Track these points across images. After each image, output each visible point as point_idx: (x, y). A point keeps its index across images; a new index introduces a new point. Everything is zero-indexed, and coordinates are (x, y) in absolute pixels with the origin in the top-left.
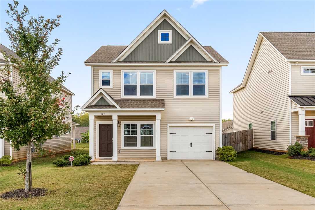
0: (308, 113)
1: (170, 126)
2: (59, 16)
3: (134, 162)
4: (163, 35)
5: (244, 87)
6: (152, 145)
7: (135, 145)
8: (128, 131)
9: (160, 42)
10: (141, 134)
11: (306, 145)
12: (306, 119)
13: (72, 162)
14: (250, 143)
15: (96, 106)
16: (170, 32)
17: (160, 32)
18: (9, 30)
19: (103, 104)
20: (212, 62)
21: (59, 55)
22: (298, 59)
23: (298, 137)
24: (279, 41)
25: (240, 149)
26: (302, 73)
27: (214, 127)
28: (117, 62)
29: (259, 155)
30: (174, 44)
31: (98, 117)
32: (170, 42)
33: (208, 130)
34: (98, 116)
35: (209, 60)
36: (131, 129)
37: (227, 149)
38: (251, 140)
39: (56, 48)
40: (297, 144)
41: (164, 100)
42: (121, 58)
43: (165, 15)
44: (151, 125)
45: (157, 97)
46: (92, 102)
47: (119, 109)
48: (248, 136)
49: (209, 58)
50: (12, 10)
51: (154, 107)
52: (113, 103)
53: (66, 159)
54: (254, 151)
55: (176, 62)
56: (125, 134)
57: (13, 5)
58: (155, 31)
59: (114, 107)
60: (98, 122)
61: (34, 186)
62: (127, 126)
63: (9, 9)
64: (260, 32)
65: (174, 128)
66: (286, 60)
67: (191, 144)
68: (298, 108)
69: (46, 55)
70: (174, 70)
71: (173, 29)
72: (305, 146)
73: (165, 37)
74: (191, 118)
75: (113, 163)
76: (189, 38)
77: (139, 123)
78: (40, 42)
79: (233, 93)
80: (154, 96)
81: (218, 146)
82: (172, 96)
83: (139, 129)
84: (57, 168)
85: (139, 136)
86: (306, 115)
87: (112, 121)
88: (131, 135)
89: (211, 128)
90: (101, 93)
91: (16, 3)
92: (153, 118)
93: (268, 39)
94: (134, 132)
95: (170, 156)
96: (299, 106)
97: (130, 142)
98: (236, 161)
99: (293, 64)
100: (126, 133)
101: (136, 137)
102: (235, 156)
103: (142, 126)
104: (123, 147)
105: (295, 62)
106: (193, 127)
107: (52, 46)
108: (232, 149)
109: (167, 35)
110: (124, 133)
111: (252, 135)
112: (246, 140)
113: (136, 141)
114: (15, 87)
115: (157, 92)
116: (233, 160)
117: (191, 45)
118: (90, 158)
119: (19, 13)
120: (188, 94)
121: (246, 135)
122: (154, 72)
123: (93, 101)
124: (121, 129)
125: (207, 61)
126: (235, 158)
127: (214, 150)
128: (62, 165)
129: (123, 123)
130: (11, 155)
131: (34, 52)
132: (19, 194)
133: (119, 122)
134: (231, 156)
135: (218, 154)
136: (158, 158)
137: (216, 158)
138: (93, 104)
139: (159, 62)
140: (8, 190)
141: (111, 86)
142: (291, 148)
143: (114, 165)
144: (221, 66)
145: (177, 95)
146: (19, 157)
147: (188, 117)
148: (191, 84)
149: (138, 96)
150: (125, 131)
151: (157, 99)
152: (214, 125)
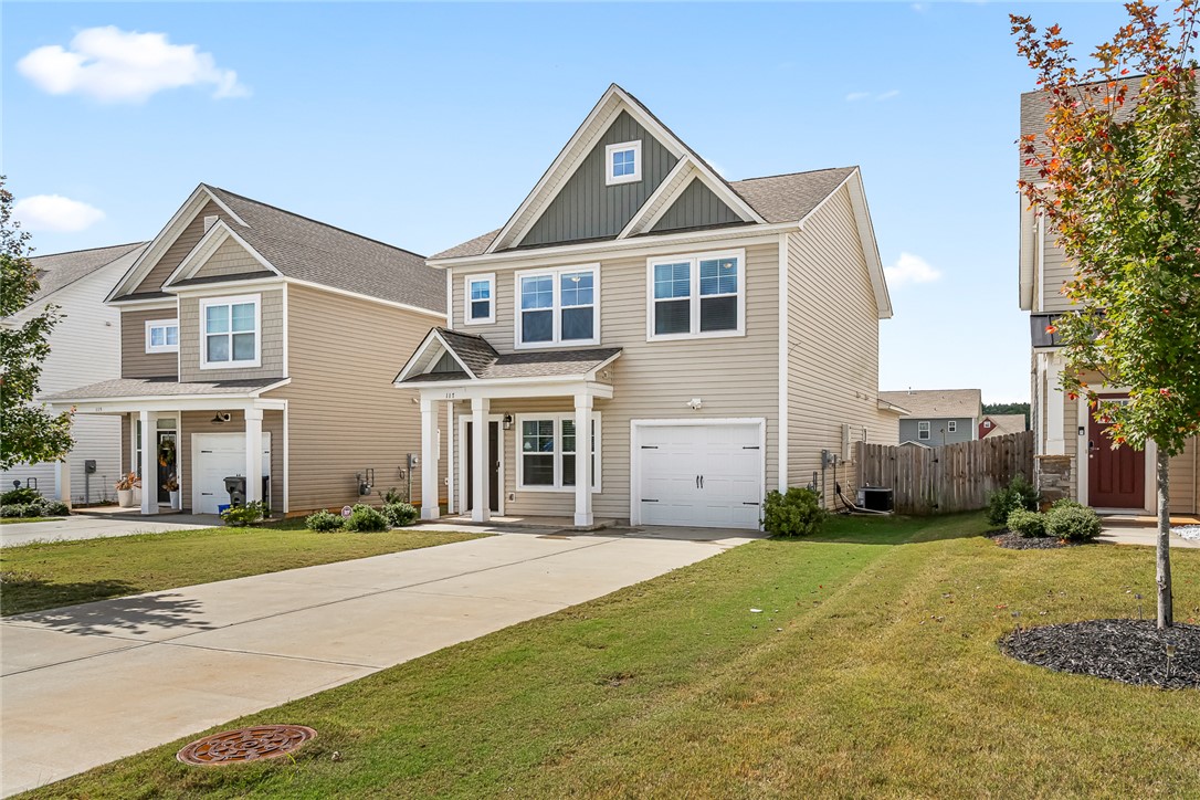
1: (638, 426)
4: (618, 158)
7: (549, 480)
9: (611, 178)
10: (564, 450)
16: (637, 147)
17: (611, 151)
20: (752, 222)
25: (984, 499)
27: (763, 427)
30: (646, 181)
31: (461, 405)
32: (636, 175)
33: (746, 438)
35: (743, 218)
36: (538, 434)
41: (621, 349)
44: (572, 425)
45: (604, 341)
47: (475, 380)
48: (1013, 455)
52: (461, 366)
55: (653, 232)
56: (525, 450)
58: (599, 150)
60: (464, 419)
62: (530, 426)
65: (652, 430)
67: (700, 480)
70: (648, 260)
71: (645, 135)
73: (623, 162)
74: (696, 401)
77: (557, 419)
80: (594, 342)
81: (775, 487)
82: (642, 338)
83: (558, 436)
85: (558, 454)
87: (471, 413)
88: (538, 453)
89: (754, 430)
94: (546, 444)
95: (637, 515)
96: (1035, 350)
97: (538, 470)
100: (528, 445)
103: (567, 425)
104: (520, 486)
109: (629, 156)
110: (524, 446)
111: (1028, 455)
112: (1006, 468)
113: (552, 469)
117: (696, 179)
120: (686, 328)
121: (1007, 453)
122: (596, 269)
124: (514, 435)
125: (741, 223)
127: (761, 498)
129: (520, 418)
130: (285, 501)
133: (509, 418)
136: (582, 518)
141: (492, 318)
145: (656, 333)
147: (685, 399)
148: (695, 299)
149: (557, 342)
150: (525, 440)
151: (604, 346)
152: (762, 420)
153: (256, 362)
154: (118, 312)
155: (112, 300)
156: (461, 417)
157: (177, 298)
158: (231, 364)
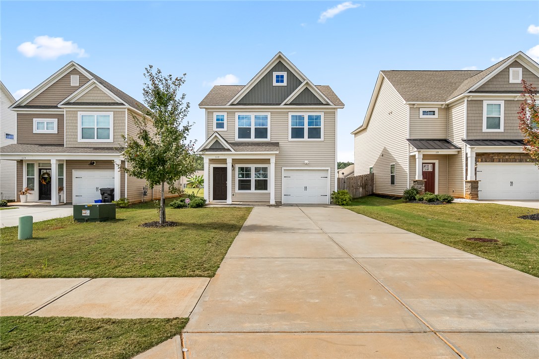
0: (425, 157)
1: (284, 170)
2: (185, 75)
3: (248, 205)
4: (277, 77)
5: (365, 129)
6: (266, 188)
7: (249, 188)
8: (243, 175)
9: (275, 84)
10: (255, 178)
11: (423, 189)
12: (423, 163)
13: (189, 204)
14: (370, 188)
15: (211, 149)
16: (285, 74)
17: (275, 74)
18: (146, 89)
19: (217, 147)
20: (328, 104)
21: (187, 108)
22: (417, 101)
23: (414, 181)
24: (400, 80)
25: (358, 194)
26: (421, 116)
27: (329, 171)
28: (232, 105)
29: (378, 200)
30: (289, 87)
31: (212, 161)
32: (285, 84)
33: (323, 174)
34: (212, 159)
35: (324, 103)
36: (245, 172)
37: (342, 193)
38: (372, 185)
39: (184, 102)
40: (413, 188)
41: (278, 143)
42: (235, 100)
43: (280, 57)
44: (265, 169)
45: (272, 140)
46: (207, 146)
47: (233, 152)
48: (368, 181)
49: (325, 100)
50: (148, 72)
51: (268, 151)
52: (227, 146)
53: (181, 201)
54: (374, 197)
55: (291, 104)
56: (239, 178)
57: (149, 68)
58: (270, 73)
59: (229, 150)
60: (212, 166)
61: (167, 220)
62: (242, 169)
63: (145, 72)
64: (382, 71)
65: (289, 171)
66: (405, 102)
67: (306, 188)
68: (415, 152)
69: (175, 108)
70: (289, 113)
71: (288, 71)
72: (422, 191)
73: (280, 79)
74: (306, 162)
75: (228, 206)
76: (304, 80)
77: (253, 167)
78: (171, 98)
79: (355, 134)
80: (268, 140)
81: (333, 190)
82: (287, 140)
83: (253, 173)
84: (176, 210)
85: (253, 179)
86: (423, 159)
88: (245, 179)
89: (326, 172)
90: (216, 136)
91: (151, 67)
92: (267, 161)
93: (389, 79)
95: (284, 200)
96: (416, 150)
97: (244, 185)
98: (351, 205)
99: (412, 106)
100: (240, 176)
101: (250, 180)
102: (350, 200)
103: (256, 169)
104: (237, 190)
105: (414, 104)
106: (307, 171)
107: (181, 100)
108: (347, 193)
109: (282, 77)
110: (238, 176)
111: (372, 180)
112: (366, 184)
113: (250, 185)
114: (151, 135)
115: (272, 135)
116: (347, 204)
117: (307, 87)
118: (205, 201)
119: (154, 74)
120: (303, 137)
121: (366, 180)
122: (269, 115)
123: (208, 144)
124: (235, 172)
125: (322, 104)
126: (350, 202)
127: (329, 194)
128: (179, 207)
129: (237, 166)
130: (126, 196)
131: (166, 106)
132: (155, 224)
133: (233, 166)
134: (345, 200)
135: (332, 198)
136: (273, 202)
137: (331, 202)
138: (208, 147)
139: (274, 105)
140: (147, 222)
141: (225, 129)
142: (407, 192)
143: (229, 207)
144: (337, 108)
145: (292, 138)
146: (133, 200)
147: (303, 161)
148: (306, 127)
149: (253, 139)
150: (239, 174)
151: (272, 142)
152: (329, 168)
153: (111, 140)
154: (16, 113)
155: (13, 108)
156: (211, 165)
157: (65, 110)
158: (96, 140)
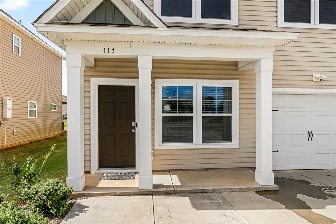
6: (227, 138)
7: (189, 138)
8: (173, 105)
10: (203, 112)
19: (109, 21)
45: (241, 22)
56: (164, 112)
60: (97, 81)
65: (275, 97)
67: (310, 133)
80: (232, 21)
85: (198, 115)
88: (178, 115)
94: (187, 107)
100: (167, 107)
101: (192, 117)
103: (205, 91)
104: (160, 145)
110: (163, 108)
115: (242, 13)
129: (160, 83)
145: (286, 20)
148: (315, 0)
149: (197, 19)
156: (92, 79)
